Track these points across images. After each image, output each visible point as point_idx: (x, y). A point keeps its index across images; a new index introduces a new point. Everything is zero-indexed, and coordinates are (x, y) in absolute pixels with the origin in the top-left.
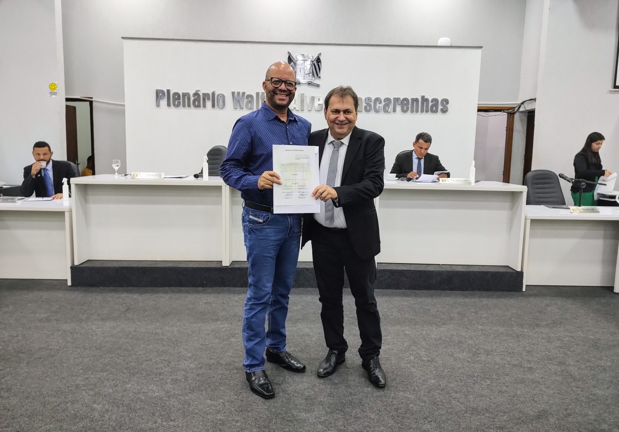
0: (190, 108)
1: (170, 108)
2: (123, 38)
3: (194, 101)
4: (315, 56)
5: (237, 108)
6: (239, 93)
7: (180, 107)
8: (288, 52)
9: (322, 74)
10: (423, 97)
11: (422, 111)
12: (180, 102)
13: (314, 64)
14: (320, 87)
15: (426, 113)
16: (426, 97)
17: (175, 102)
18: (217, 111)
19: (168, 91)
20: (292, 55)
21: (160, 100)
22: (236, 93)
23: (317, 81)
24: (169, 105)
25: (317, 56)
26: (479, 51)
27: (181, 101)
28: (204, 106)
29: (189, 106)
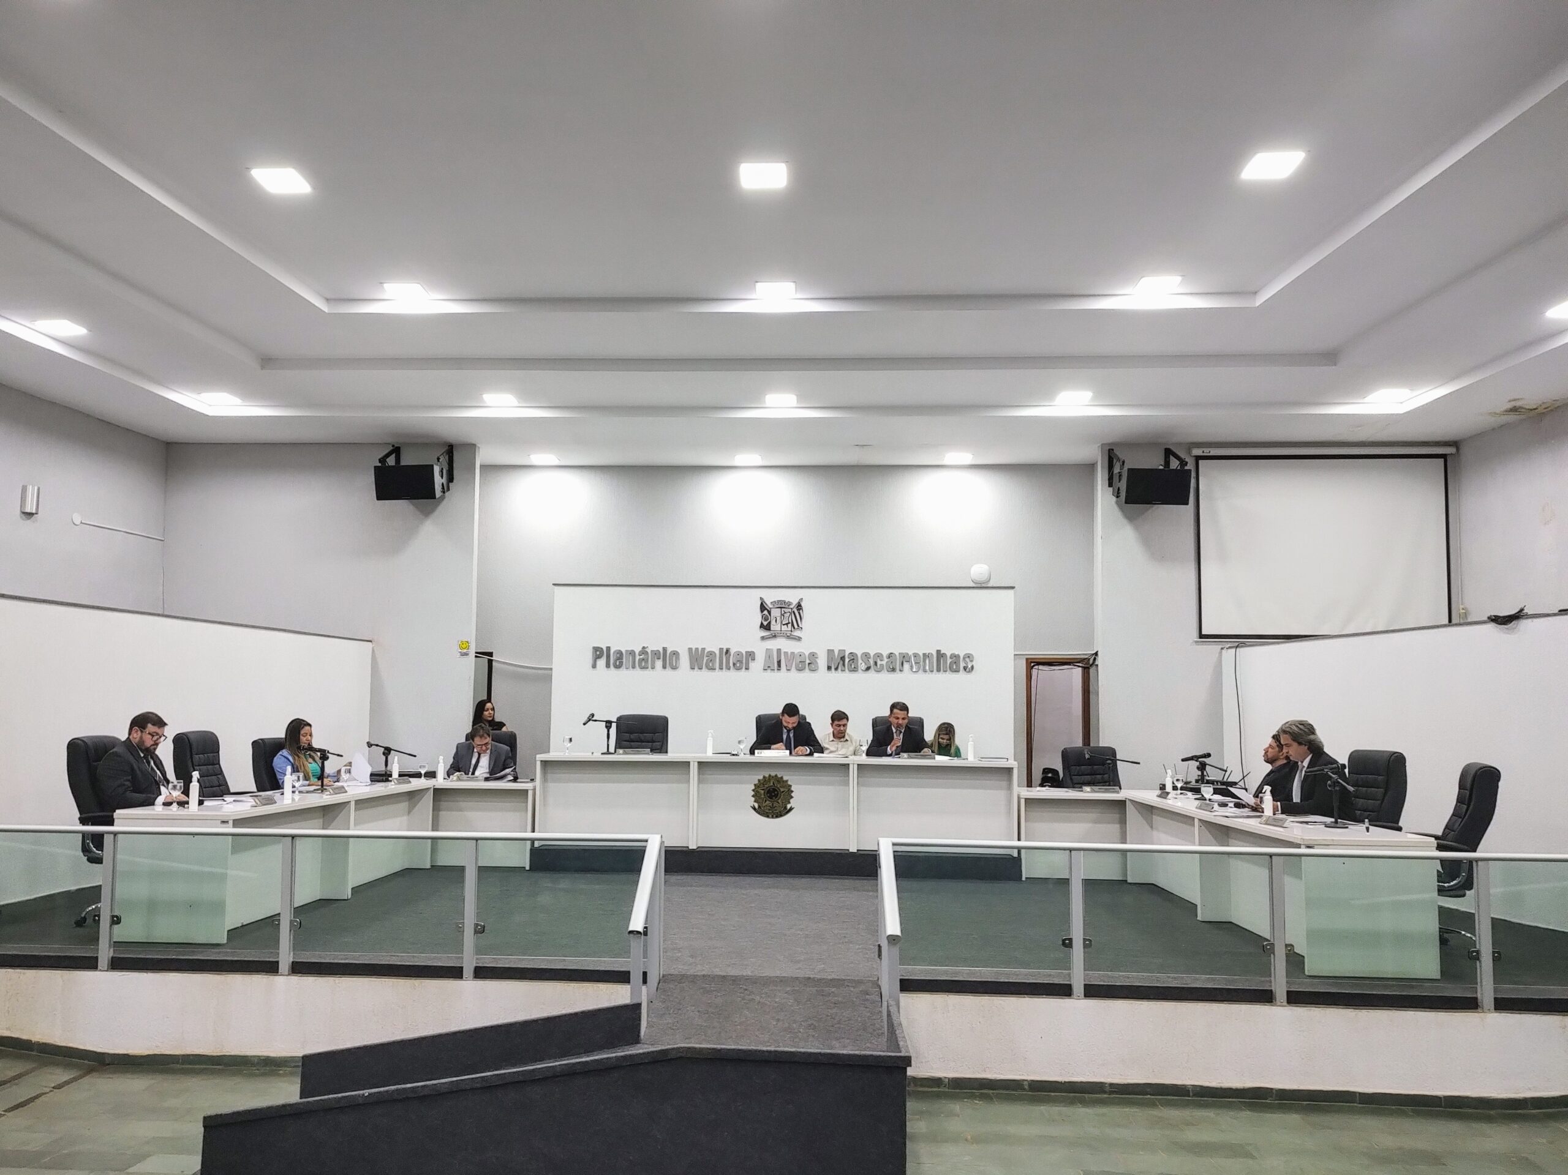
0: (635, 669)
1: (609, 669)
2: (554, 584)
3: (641, 661)
4: (795, 602)
5: (694, 669)
6: (697, 649)
7: (621, 669)
8: (761, 598)
9: (803, 625)
10: (938, 652)
11: (939, 670)
12: (622, 662)
13: (794, 612)
14: (803, 640)
15: (944, 673)
16: (942, 652)
17: (616, 663)
18: (669, 672)
19: (608, 648)
20: (766, 601)
21: (598, 660)
22: (694, 650)
23: (797, 633)
24: (608, 666)
25: (797, 601)
26: (1011, 592)
27: (624, 660)
28: (653, 668)
29: (634, 667)
